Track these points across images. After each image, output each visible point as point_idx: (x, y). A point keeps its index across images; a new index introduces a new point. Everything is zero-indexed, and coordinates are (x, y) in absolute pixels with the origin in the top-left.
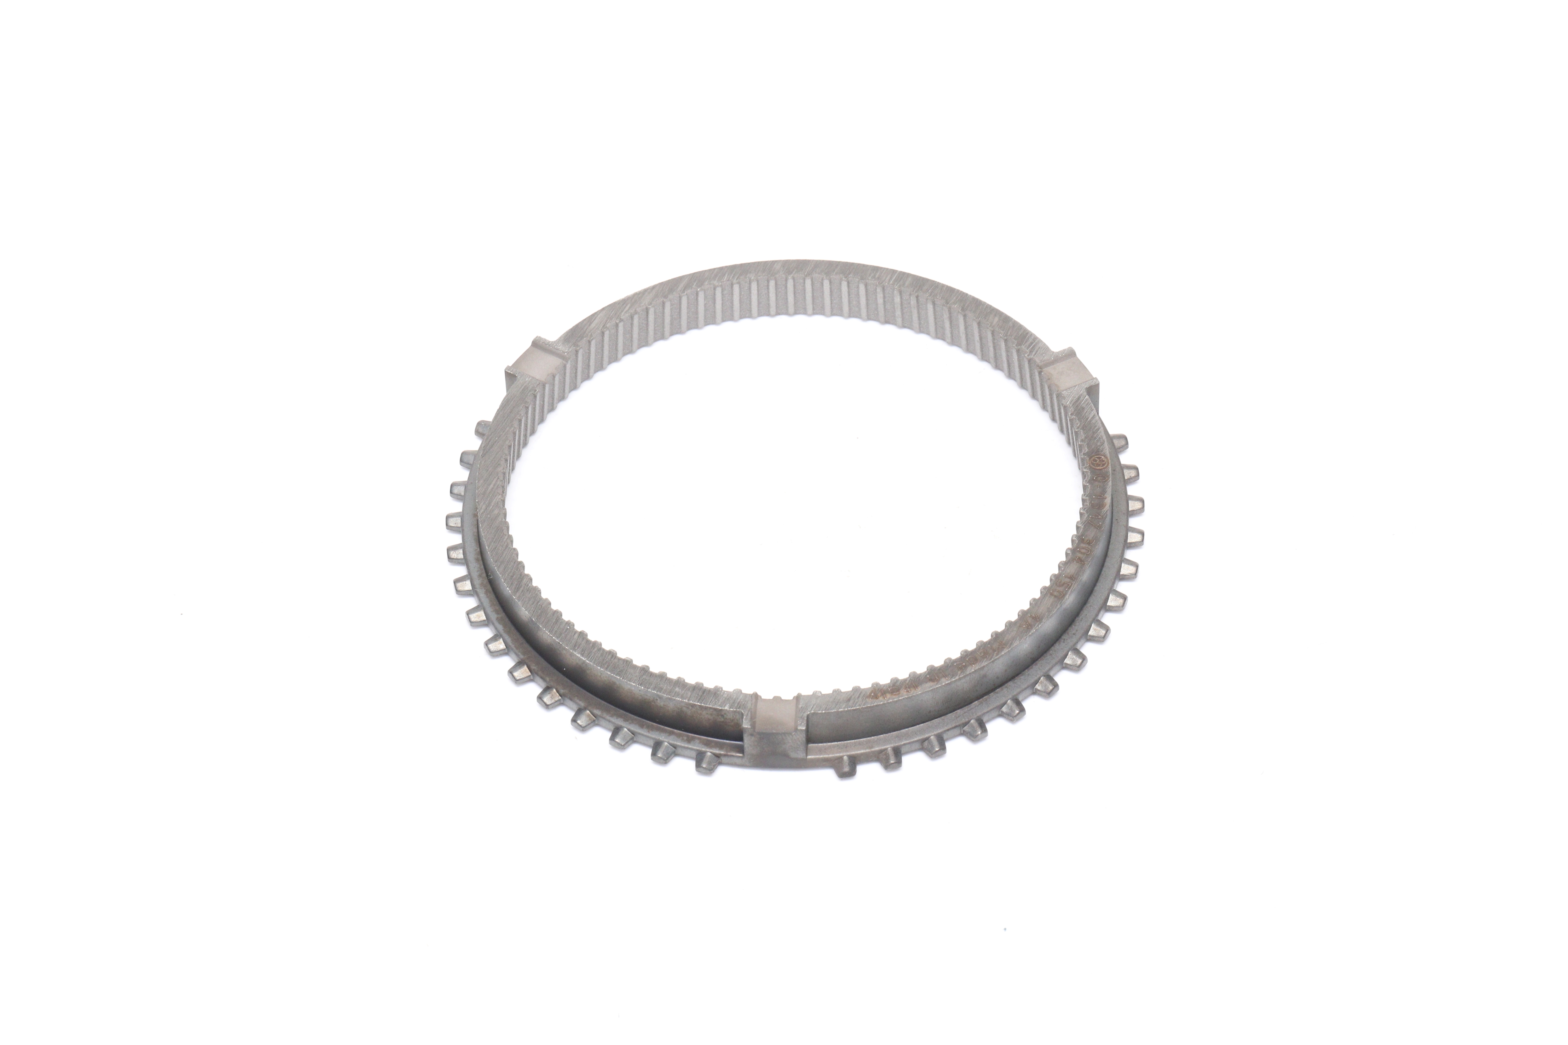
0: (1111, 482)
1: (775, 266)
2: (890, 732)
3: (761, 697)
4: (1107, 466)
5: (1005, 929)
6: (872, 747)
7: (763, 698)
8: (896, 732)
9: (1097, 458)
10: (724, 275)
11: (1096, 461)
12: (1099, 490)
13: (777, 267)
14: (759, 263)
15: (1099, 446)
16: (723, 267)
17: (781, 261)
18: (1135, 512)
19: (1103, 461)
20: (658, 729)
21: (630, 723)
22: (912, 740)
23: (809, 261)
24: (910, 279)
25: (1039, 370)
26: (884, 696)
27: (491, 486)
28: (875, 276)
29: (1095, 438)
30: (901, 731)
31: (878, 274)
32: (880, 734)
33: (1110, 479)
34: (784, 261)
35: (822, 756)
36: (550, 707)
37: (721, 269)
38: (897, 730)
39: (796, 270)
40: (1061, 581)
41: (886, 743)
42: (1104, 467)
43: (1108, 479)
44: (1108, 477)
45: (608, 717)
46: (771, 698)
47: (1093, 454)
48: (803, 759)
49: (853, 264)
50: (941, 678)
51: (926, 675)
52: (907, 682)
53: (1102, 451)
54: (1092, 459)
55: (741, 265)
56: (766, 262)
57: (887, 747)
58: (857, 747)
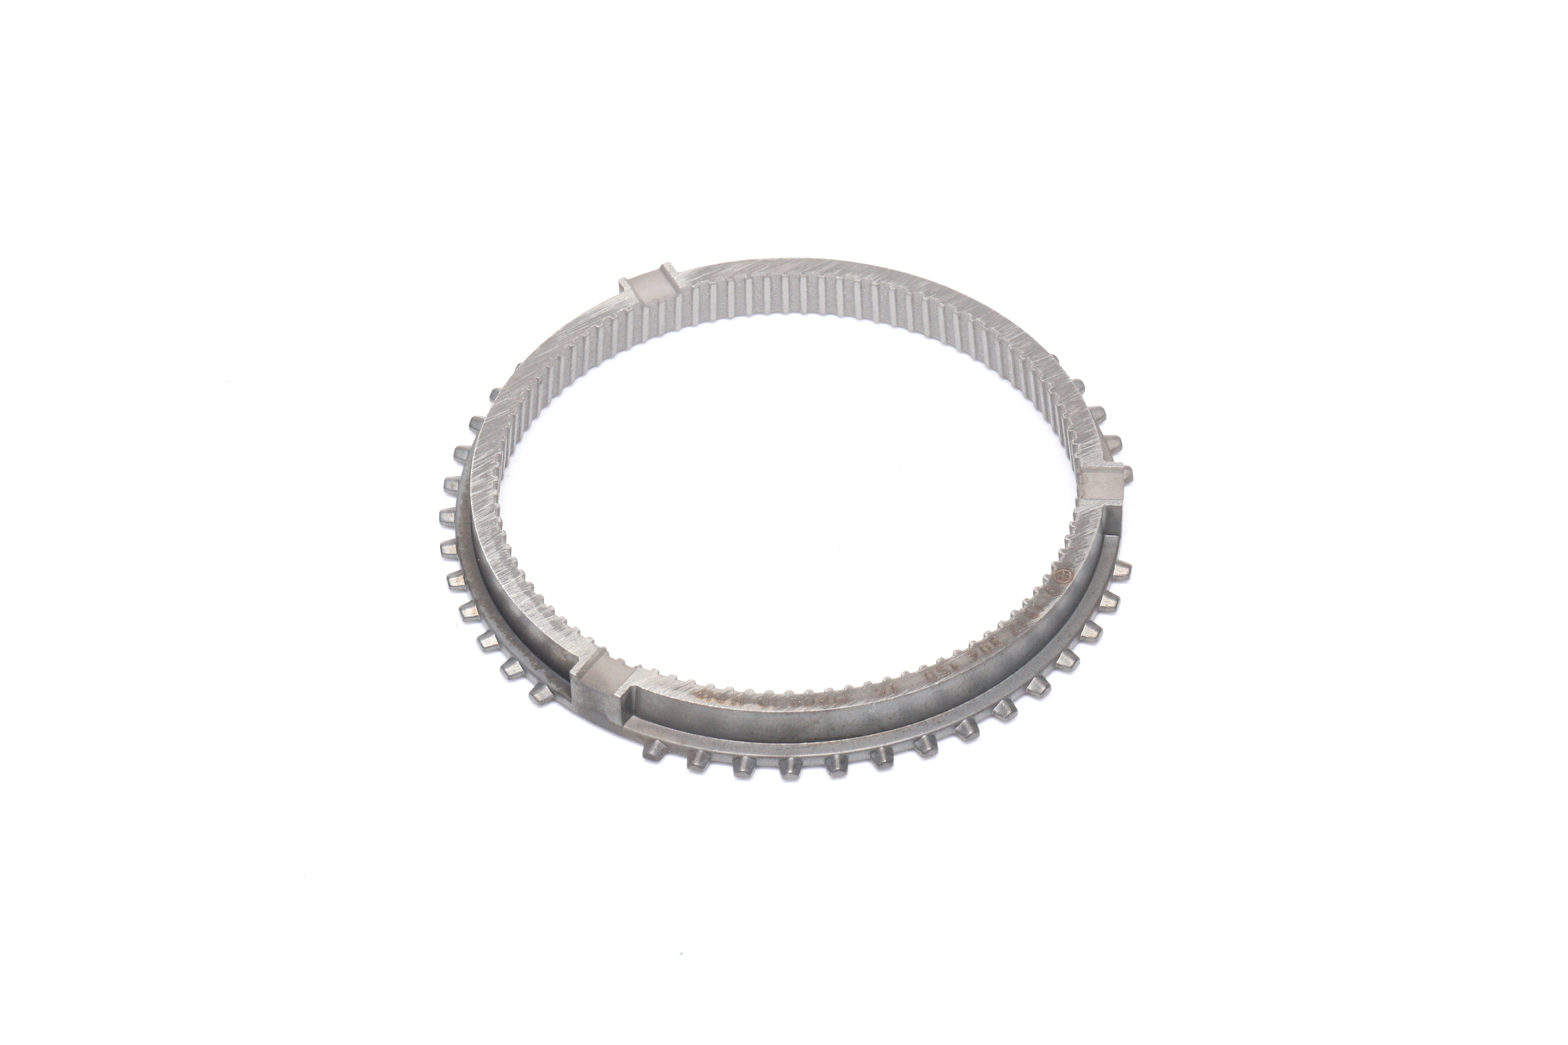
0: (1060, 598)
1: (920, 283)
2: (710, 737)
3: (608, 654)
4: (1067, 583)
5: (682, 953)
6: (685, 743)
7: (610, 656)
8: (716, 739)
9: (1064, 571)
10: (870, 274)
11: (1062, 573)
12: (1043, 600)
13: (922, 285)
14: (908, 275)
15: (1075, 562)
16: (874, 266)
17: (929, 281)
18: (1087, 639)
19: (1068, 576)
20: (519, 646)
21: (501, 631)
22: (725, 752)
23: (953, 291)
24: (1029, 343)
25: (1080, 472)
26: (709, 699)
27: (529, 375)
28: (1000, 327)
29: (1077, 553)
30: (721, 740)
31: (1004, 327)
32: (700, 735)
33: (1061, 596)
34: (931, 282)
35: (636, 731)
36: (452, 588)
37: (871, 267)
38: (718, 738)
39: (935, 295)
40: (943, 667)
41: (701, 744)
42: (1065, 582)
43: (1059, 595)
44: (1060, 593)
45: (488, 619)
46: (616, 659)
47: (1064, 567)
48: (618, 726)
49: (990, 309)
50: (771, 705)
51: (759, 697)
52: (739, 695)
53: (1074, 567)
54: (1059, 571)
55: (892, 271)
56: (915, 276)
57: (698, 748)
58: (672, 737)
